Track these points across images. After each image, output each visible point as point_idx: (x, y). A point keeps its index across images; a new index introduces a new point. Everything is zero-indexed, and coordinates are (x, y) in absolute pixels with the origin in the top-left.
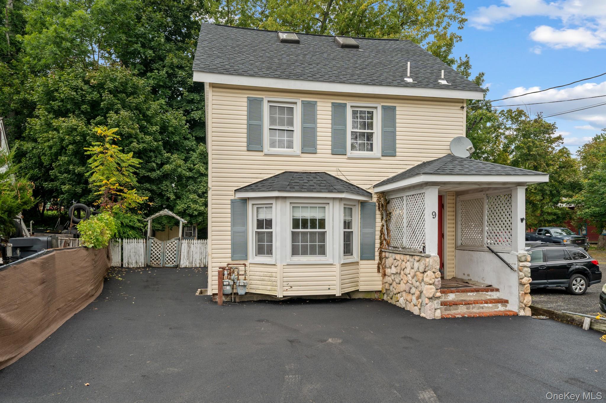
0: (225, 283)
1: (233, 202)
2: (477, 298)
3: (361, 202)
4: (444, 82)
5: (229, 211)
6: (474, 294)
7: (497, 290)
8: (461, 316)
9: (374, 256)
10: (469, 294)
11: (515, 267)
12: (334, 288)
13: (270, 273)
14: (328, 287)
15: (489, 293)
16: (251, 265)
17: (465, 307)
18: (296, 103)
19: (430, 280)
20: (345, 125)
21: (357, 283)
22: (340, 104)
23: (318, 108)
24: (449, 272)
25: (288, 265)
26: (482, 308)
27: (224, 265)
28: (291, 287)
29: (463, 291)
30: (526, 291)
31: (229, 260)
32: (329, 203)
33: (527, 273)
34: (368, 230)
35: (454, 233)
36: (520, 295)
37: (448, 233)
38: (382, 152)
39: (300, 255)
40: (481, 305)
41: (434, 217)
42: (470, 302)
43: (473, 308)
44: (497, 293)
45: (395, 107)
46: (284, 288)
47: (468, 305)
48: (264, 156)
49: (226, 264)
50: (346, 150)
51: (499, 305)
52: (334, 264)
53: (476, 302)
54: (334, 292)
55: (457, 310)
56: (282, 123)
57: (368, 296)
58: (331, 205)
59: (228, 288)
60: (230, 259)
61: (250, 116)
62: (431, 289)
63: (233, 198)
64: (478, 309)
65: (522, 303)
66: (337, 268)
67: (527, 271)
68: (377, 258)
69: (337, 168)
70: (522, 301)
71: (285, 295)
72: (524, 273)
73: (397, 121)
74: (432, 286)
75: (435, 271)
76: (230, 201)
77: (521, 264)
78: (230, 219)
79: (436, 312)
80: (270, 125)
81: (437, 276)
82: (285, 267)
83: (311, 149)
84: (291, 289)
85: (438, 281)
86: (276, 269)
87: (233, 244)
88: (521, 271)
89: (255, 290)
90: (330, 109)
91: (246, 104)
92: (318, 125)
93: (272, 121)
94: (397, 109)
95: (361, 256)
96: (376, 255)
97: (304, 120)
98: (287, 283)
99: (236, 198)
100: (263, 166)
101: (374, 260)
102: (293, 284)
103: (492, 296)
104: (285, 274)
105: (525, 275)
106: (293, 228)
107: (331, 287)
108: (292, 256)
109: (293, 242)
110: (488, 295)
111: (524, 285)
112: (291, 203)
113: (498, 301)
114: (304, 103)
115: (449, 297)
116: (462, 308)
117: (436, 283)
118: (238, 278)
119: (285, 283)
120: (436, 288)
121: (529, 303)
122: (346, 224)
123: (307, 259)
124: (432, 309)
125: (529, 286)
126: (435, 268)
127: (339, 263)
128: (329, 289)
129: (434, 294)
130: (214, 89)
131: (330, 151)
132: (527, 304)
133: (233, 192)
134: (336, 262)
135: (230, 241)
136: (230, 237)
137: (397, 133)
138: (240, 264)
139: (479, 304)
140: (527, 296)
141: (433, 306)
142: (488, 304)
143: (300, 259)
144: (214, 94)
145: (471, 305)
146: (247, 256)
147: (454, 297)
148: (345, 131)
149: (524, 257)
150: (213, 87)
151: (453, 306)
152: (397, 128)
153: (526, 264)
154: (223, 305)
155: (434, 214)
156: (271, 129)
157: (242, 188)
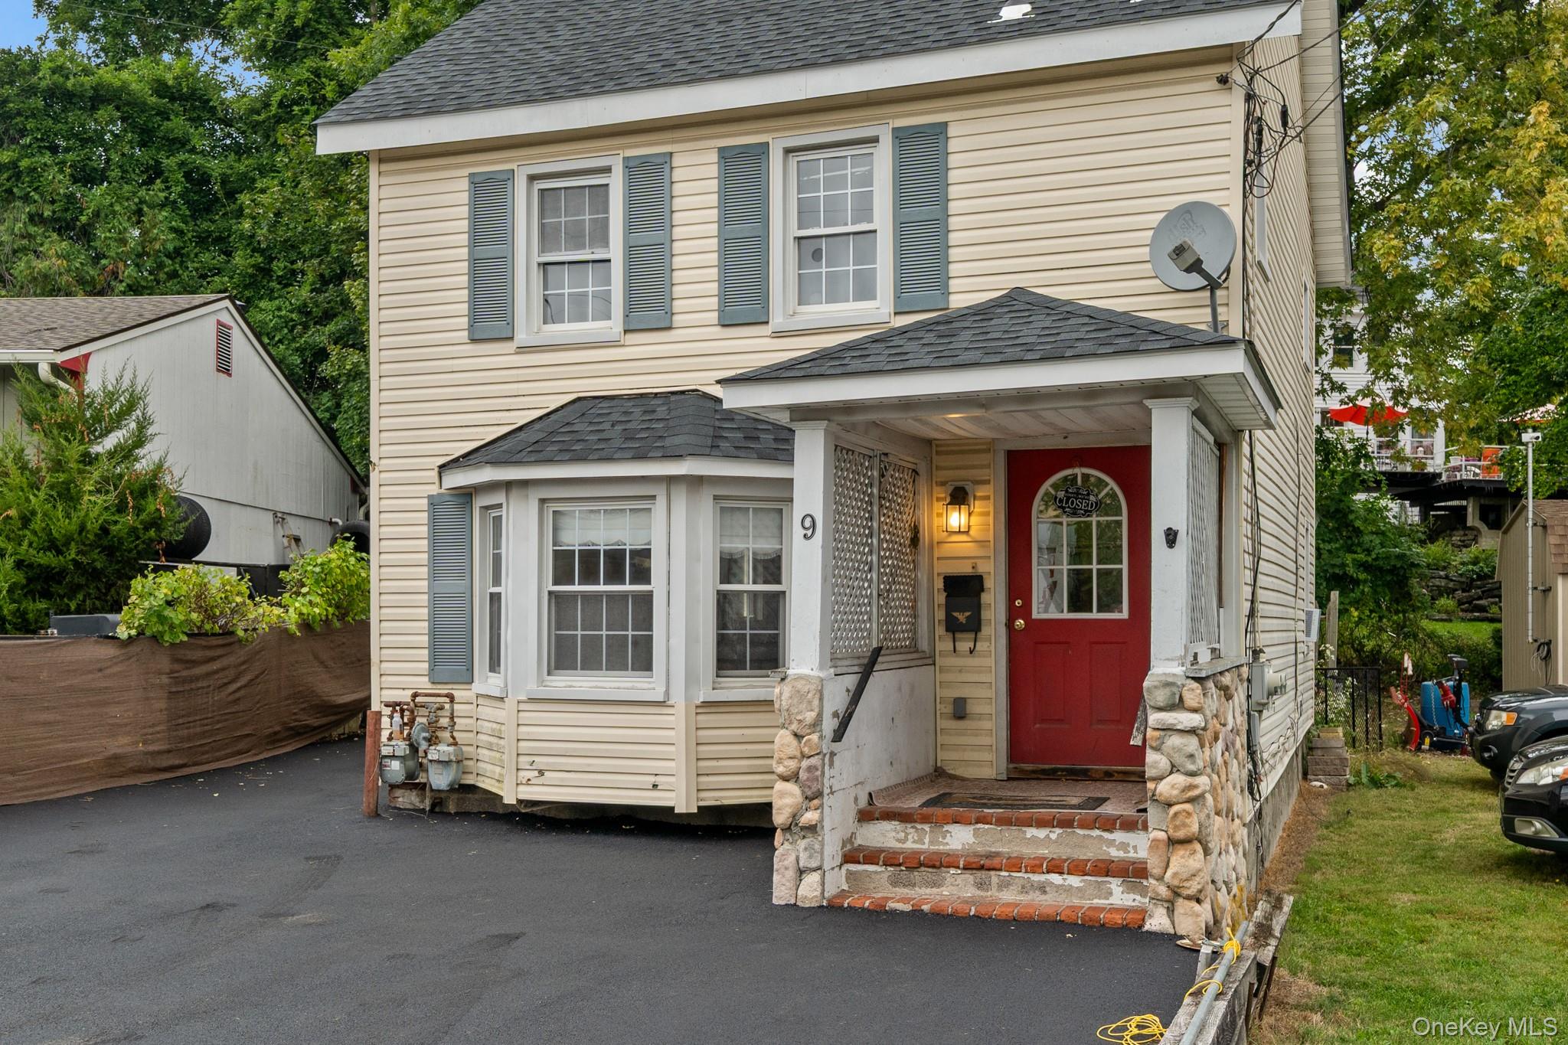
0: (385, 751)
1: (434, 502)
2: (1064, 852)
6: (1053, 836)
8: (907, 908)
10: (1031, 832)
12: (669, 783)
13: (499, 727)
14: (652, 779)
15: (1119, 836)
16: (481, 701)
17: (969, 877)
18: (607, 170)
20: (764, 219)
22: (744, 150)
23: (677, 175)
25: (532, 700)
26: (1042, 889)
27: (405, 696)
28: (541, 773)
30: (1173, 832)
31: (423, 683)
32: (653, 497)
33: (1179, 758)
36: (1149, 844)
38: (897, 298)
39: (578, 671)
40: (1036, 878)
41: (809, 533)
42: (996, 862)
43: (1003, 885)
45: (946, 124)
46: (521, 774)
47: (982, 874)
48: (517, 353)
49: (410, 692)
50: (766, 307)
51: (1115, 884)
52: (669, 703)
53: (1015, 864)
54: (670, 799)
56: (576, 239)
58: (660, 504)
59: (395, 765)
60: (426, 679)
61: (477, 235)
63: (434, 490)
64: (1024, 890)
65: (1160, 879)
66: (676, 722)
67: (1179, 750)
70: (1157, 871)
71: (521, 797)
72: (1169, 757)
74: (788, 786)
75: (799, 732)
76: (425, 501)
77: (1153, 718)
78: (426, 556)
79: (802, 882)
80: (541, 251)
81: (806, 750)
82: (522, 707)
83: (652, 317)
84: (541, 780)
85: (809, 769)
86: (503, 713)
87: (433, 633)
88: (1154, 748)
89: (483, 778)
90: (714, 171)
91: (464, 198)
92: (678, 232)
93: (547, 237)
94: (952, 131)
97: (632, 223)
98: (531, 759)
99: (443, 491)
100: (515, 386)
102: (547, 764)
103: (1130, 849)
104: (522, 729)
105: (1173, 766)
106: (556, 582)
107: (659, 780)
108: (549, 674)
109: (558, 629)
110: (1111, 843)
111: (1170, 805)
112: (543, 501)
113: (1106, 869)
114: (631, 164)
115: (948, 839)
116: (959, 881)
117: (803, 775)
118: (437, 737)
119: (522, 759)
120: (803, 792)
121: (1187, 880)
122: (729, 568)
123: (594, 684)
124: (786, 869)
125: (1189, 814)
126: (800, 721)
127: (687, 699)
128: (655, 786)
129: (794, 816)
130: (384, 167)
131: (716, 314)
132: (1179, 887)
133: (435, 474)
134: (678, 698)
135: (426, 624)
136: (426, 611)
137: (954, 222)
138: (439, 695)
139: (1026, 872)
140: (1181, 852)
141: (792, 858)
142: (1065, 876)
143: (574, 684)
144: (384, 180)
145: (992, 873)
146: (471, 669)
147: (972, 840)
148: (762, 240)
149: (1167, 691)
150: (381, 161)
151: (923, 869)
152: (952, 204)
153: (1171, 721)
154: (377, 815)
155: (808, 523)
156: (546, 265)
157: (457, 459)
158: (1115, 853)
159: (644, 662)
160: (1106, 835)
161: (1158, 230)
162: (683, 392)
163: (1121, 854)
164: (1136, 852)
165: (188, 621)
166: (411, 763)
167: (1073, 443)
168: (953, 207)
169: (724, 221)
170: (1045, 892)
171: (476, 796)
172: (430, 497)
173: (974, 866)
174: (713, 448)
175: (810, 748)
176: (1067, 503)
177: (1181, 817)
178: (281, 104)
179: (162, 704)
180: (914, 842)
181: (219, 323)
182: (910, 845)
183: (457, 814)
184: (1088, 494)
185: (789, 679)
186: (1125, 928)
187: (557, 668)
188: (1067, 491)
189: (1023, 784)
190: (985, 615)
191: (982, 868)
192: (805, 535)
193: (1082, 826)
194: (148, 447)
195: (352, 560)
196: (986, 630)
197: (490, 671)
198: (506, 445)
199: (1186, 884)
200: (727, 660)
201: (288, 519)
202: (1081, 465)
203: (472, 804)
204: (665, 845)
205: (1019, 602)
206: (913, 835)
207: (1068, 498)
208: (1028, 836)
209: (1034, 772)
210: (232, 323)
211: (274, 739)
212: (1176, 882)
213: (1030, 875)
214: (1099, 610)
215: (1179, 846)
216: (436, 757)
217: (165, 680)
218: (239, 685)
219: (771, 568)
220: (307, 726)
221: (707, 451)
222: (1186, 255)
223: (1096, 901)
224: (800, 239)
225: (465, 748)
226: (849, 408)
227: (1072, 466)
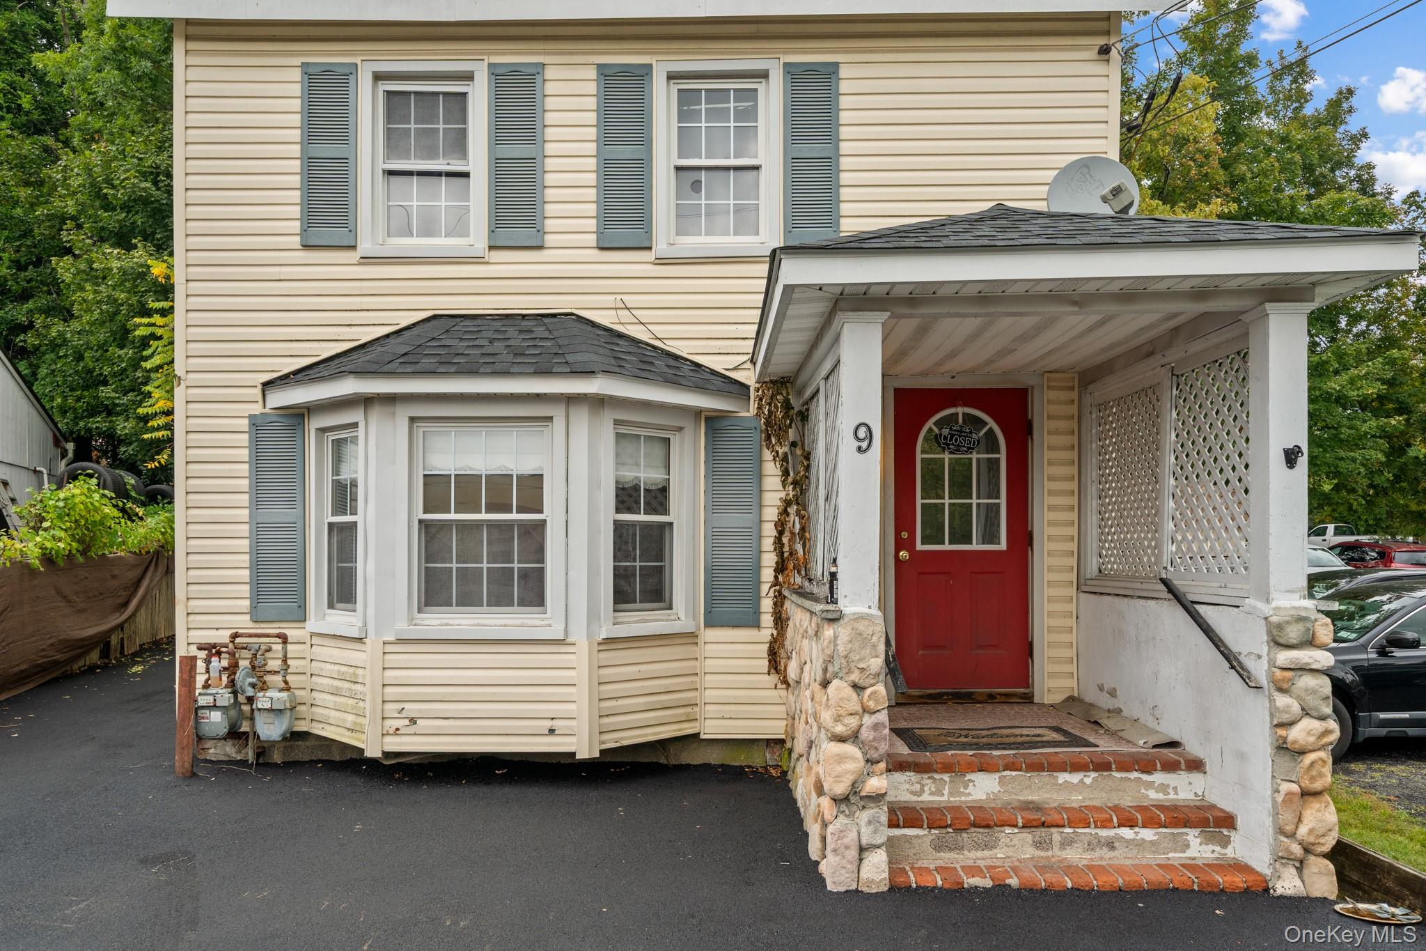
0: (202, 701)
1: (256, 423)
3: (708, 419)
5: (244, 454)
6: (1088, 781)
7: (1196, 765)
8: (989, 883)
9: (757, 613)
10: (1063, 777)
11: (1260, 670)
12: (567, 727)
13: (351, 670)
14: (549, 724)
15: (1158, 777)
16: (315, 640)
17: (1027, 836)
18: (469, 76)
19: (838, 719)
20: (646, 143)
21: (689, 710)
22: (626, 72)
23: (550, 88)
24: (1052, 675)
25: (400, 641)
26: (1110, 845)
27: (223, 637)
28: (413, 721)
29: (1036, 767)
30: (1306, 783)
31: (244, 622)
32: (550, 419)
33: (1311, 701)
34: (733, 520)
35: (1074, 531)
36: (1280, 799)
37: (1049, 531)
38: (788, 234)
39: (454, 608)
40: (1104, 833)
41: (864, 445)
42: (1055, 817)
43: (1066, 844)
44: (1196, 777)
45: (837, 65)
46: (388, 723)
47: (1043, 832)
48: (360, 264)
49: (230, 632)
50: (649, 233)
51: (1192, 836)
52: (569, 640)
53: (1080, 818)
54: (571, 744)
55: (992, 848)
56: (428, 151)
57: (740, 759)
58: (559, 424)
60: (248, 617)
61: (312, 131)
62: (841, 759)
63: (257, 409)
64: (1090, 847)
65: (1292, 836)
66: (580, 657)
67: (1314, 692)
68: (767, 620)
69: (619, 297)
70: (1289, 828)
71: (388, 748)
72: (1299, 698)
73: (844, 117)
74: (849, 749)
75: (862, 683)
76: (246, 421)
77: (1284, 657)
78: (246, 482)
79: (865, 863)
80: (387, 157)
81: (871, 704)
82: (389, 648)
83: (521, 235)
84: (412, 729)
85: (876, 727)
86: (363, 656)
87: (257, 567)
88: (1281, 690)
89: (321, 725)
90: (591, 87)
91: (296, 89)
92: (550, 148)
93: (395, 143)
94: (843, 73)
95: (708, 613)
96: (763, 609)
97: (499, 134)
98: (399, 706)
99: (267, 410)
100: (359, 299)
101: (757, 625)
102: (420, 711)
103: (1171, 791)
104: (389, 673)
105: (1303, 709)
106: (425, 512)
107: (556, 724)
108: (420, 611)
109: (427, 562)
110: (1150, 785)
111: (1302, 753)
112: (412, 420)
114: (497, 72)
115: (970, 789)
116: (1015, 841)
117: (866, 734)
118: (265, 683)
119: (388, 706)
120: (864, 754)
121: (1324, 836)
122: (626, 497)
123: (476, 622)
124: (847, 847)
125: (1324, 762)
126: (863, 670)
127: (590, 636)
128: (552, 731)
129: (853, 783)
130: (192, 44)
131: (594, 237)
132: (1313, 844)
133: (258, 392)
134: (579, 635)
135: (247, 557)
136: (247, 542)
137: (844, 163)
138: (267, 636)
139: (1096, 827)
140: (1317, 806)
141: (854, 835)
142: (1137, 829)
143: (451, 622)
144: (192, 61)
145: (1054, 830)
146: (303, 607)
147: (997, 789)
148: (645, 162)
149: (1300, 626)
150: (187, 37)
151: (973, 829)
152: (843, 145)
153: (1306, 660)
154: (194, 774)
155: (862, 433)
156: (391, 173)
157: (286, 376)
158: (1153, 795)
159: (535, 597)
160: (1145, 777)
161: (1059, 183)
162: (556, 315)
163: (1161, 796)
164: (1176, 793)
166: (233, 713)
167: (959, 382)
168: (845, 147)
169: (603, 140)
170: (1113, 849)
171: (307, 743)
172: (251, 417)
173: (1035, 823)
175: (877, 701)
176: (951, 440)
177: (1317, 766)
180: (932, 794)
182: (926, 797)
183: (287, 765)
184: (971, 433)
185: (846, 619)
186: (1247, 893)
187: (427, 604)
188: (951, 429)
191: (1043, 825)
192: (859, 449)
193: (1120, 769)
195: (96, 496)
197: (329, 608)
199: (1322, 840)
200: (622, 597)
203: (302, 753)
205: (904, 534)
206: (929, 785)
207: (952, 436)
208: (1060, 781)
209: (920, 697)
212: (1312, 839)
213: (1098, 831)
215: (1311, 799)
216: (267, 705)
221: (617, 369)
222: (1122, 196)
223: (1171, 855)
224: (679, 169)
225: (297, 693)
227: (954, 405)
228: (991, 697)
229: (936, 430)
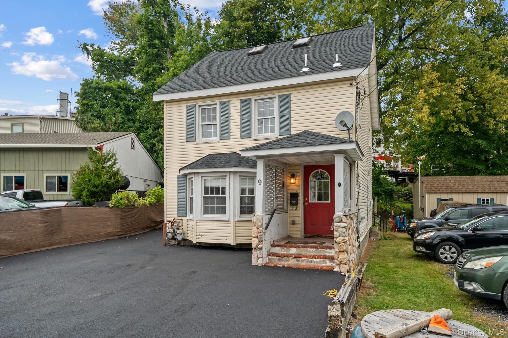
0: (167, 231)
1: (178, 177)
2: (316, 254)
4: (338, 65)
5: (176, 183)
6: (314, 250)
8: (282, 266)
10: (309, 249)
12: (229, 239)
13: (192, 226)
14: (226, 238)
15: (328, 250)
16: (188, 220)
17: (295, 259)
18: (216, 104)
20: (250, 115)
22: (246, 100)
23: (231, 105)
25: (199, 220)
26: (311, 262)
27: (172, 219)
28: (201, 236)
29: (303, 247)
30: (340, 249)
31: (176, 217)
32: (226, 176)
33: (341, 233)
36: (335, 252)
38: (280, 132)
39: (210, 214)
40: (310, 259)
42: (301, 256)
43: (303, 261)
45: (290, 94)
46: (197, 236)
47: (298, 258)
48: (196, 144)
50: (251, 134)
51: (327, 261)
52: (229, 221)
53: (305, 256)
54: (230, 242)
56: (209, 120)
58: (228, 177)
59: (170, 234)
61: (188, 118)
63: (178, 174)
64: (307, 262)
65: (338, 260)
66: (231, 225)
67: (341, 231)
70: (336, 258)
71: (197, 241)
72: (339, 233)
73: (292, 105)
74: (255, 239)
75: (258, 227)
76: (176, 177)
77: (336, 224)
78: (176, 189)
79: (259, 260)
80: (202, 122)
81: (259, 231)
82: (197, 222)
83: (226, 136)
84: (201, 238)
86: (193, 223)
87: (178, 206)
88: (336, 231)
89: (189, 237)
90: (239, 104)
91: (185, 111)
92: (231, 118)
93: (203, 119)
94: (291, 96)
97: (222, 116)
98: (199, 233)
99: (180, 174)
100: (196, 152)
102: (203, 234)
103: (331, 253)
104: (197, 227)
105: (340, 235)
106: (205, 195)
107: (227, 238)
108: (203, 214)
109: (205, 205)
110: (326, 252)
111: (339, 244)
112: (202, 177)
113: (325, 257)
114: (221, 103)
115: (291, 251)
116: (293, 260)
117: (259, 237)
118: (179, 228)
119: (197, 233)
120: (259, 241)
121: (343, 260)
122: (243, 191)
123: (213, 217)
124: (255, 257)
125: (343, 245)
126: (258, 225)
127: (234, 220)
128: (226, 239)
129: (257, 246)
130: (167, 104)
131: (240, 136)
132: (341, 262)
133: (178, 171)
134: (231, 220)
135: (176, 204)
136: (176, 201)
137: (292, 116)
138: (179, 219)
139: (308, 258)
140: (342, 254)
141: (256, 255)
142: (316, 259)
143: (209, 217)
144: (167, 107)
145: (300, 258)
146: (186, 214)
147: (296, 251)
148: (250, 119)
149: (339, 218)
150: (167, 102)
151: (285, 257)
152: (291, 112)
153: (339, 225)
154: (166, 245)
155: (260, 181)
156: (203, 125)
157: (183, 168)
158: (327, 254)
159: (224, 212)
160: (325, 250)
161: (337, 117)
162: (232, 153)
163: (329, 254)
165: (125, 203)
166: (173, 234)
167: (318, 164)
168: (292, 112)
169: (242, 115)
170: (312, 263)
171: (187, 241)
173: (296, 257)
174: (239, 165)
176: (317, 177)
177: (342, 246)
178: (145, 90)
179: (119, 221)
181: (132, 138)
182: (282, 252)
183: (183, 245)
184: (322, 175)
185: (256, 216)
186: (329, 270)
187: (205, 213)
188: (317, 175)
189: (307, 239)
190: (299, 202)
191: (298, 257)
192: (259, 184)
193: (320, 248)
194: (116, 165)
195: (161, 190)
196: (299, 205)
197: (190, 214)
198: (193, 165)
200: (242, 212)
201: (147, 181)
202: (320, 169)
203: (186, 243)
204: (228, 252)
205: (306, 199)
206: (283, 250)
209: (309, 236)
210: (135, 138)
211: (144, 229)
212: (341, 260)
214: (324, 201)
215: (341, 252)
216: (179, 233)
217: (120, 216)
218: (136, 217)
219: (252, 191)
220: (151, 226)
221: (238, 166)
222: (343, 123)
223: (323, 265)
224: (258, 119)
225: (185, 231)
226: (269, 156)
227: (318, 169)
228: (326, 237)
229: (314, 175)
